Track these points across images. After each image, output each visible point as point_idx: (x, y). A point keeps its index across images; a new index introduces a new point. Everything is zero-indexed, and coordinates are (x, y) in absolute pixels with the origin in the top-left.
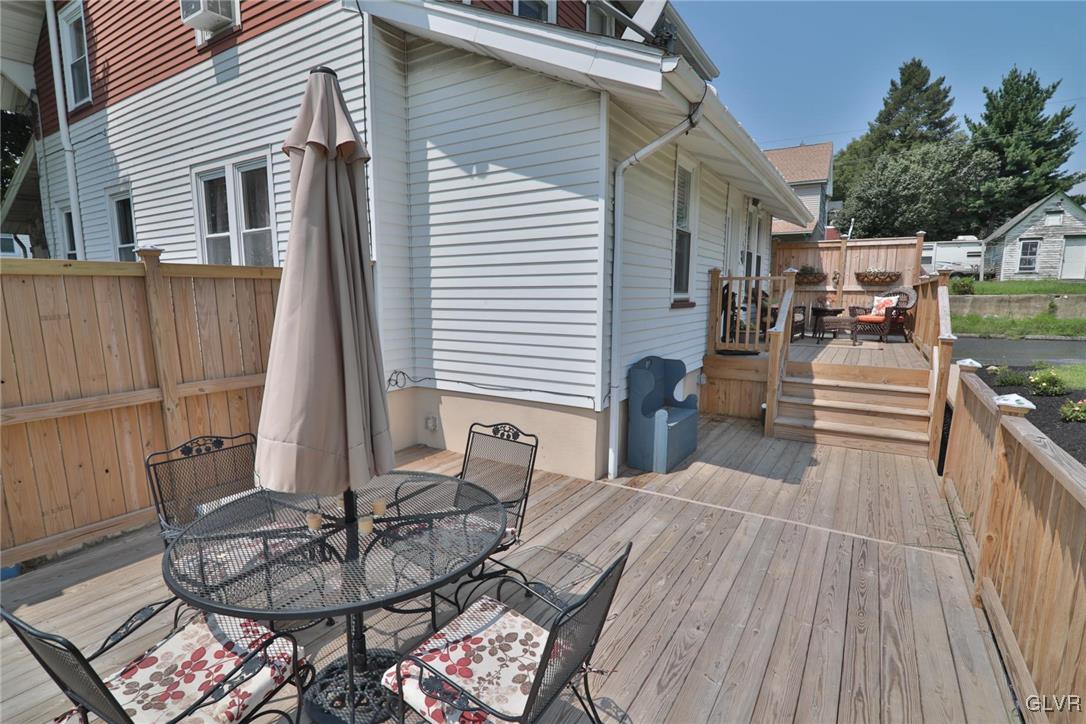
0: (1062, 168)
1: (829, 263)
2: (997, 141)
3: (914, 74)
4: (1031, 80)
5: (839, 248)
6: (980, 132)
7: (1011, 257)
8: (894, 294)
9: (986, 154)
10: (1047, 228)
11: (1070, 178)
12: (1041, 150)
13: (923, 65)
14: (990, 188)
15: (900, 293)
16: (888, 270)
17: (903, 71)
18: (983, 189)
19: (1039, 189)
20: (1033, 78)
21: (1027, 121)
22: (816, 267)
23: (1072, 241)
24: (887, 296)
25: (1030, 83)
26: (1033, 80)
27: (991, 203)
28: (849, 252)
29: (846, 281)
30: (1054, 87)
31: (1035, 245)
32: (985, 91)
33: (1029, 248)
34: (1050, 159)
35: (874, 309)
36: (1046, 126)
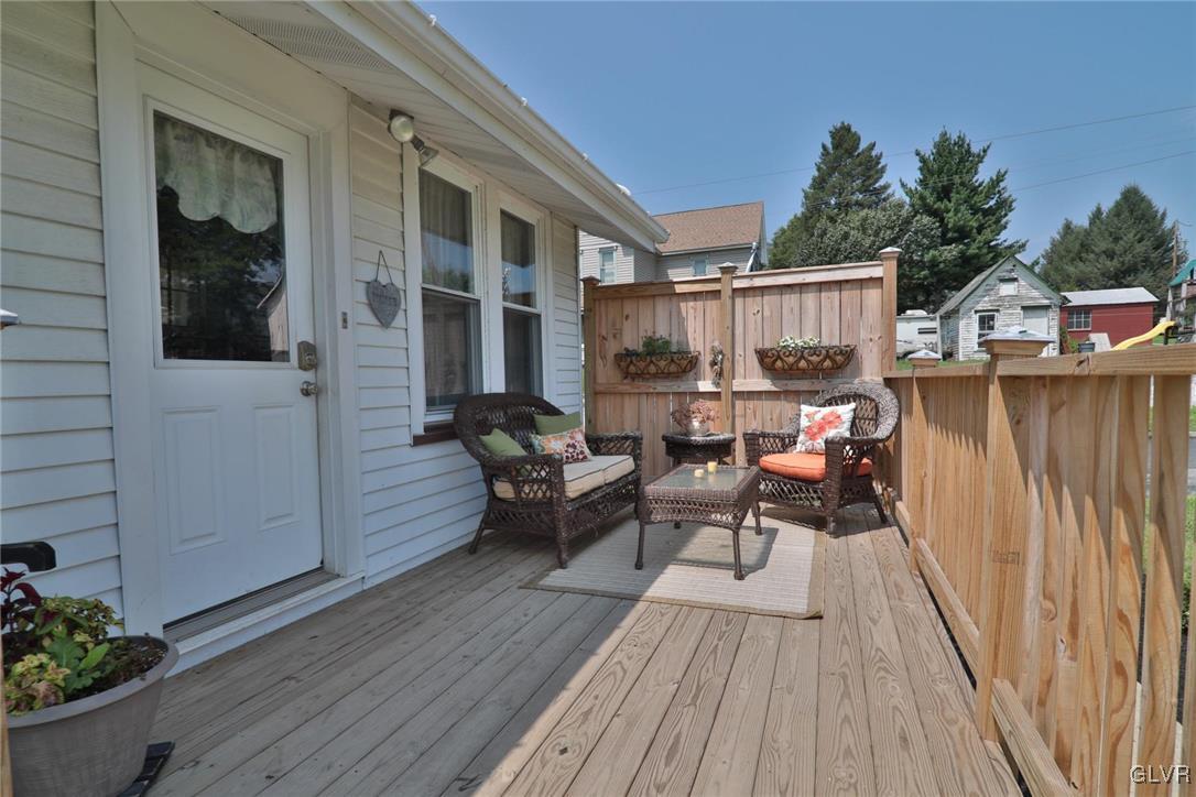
0: (1003, 236)
1: (700, 330)
2: (936, 206)
3: (844, 138)
4: (961, 142)
5: (716, 294)
6: (917, 196)
7: (968, 333)
8: (844, 399)
9: (926, 219)
10: (1002, 298)
11: (1011, 247)
12: (979, 215)
13: (853, 130)
14: (934, 256)
15: (856, 397)
16: (825, 342)
17: (833, 135)
18: (927, 258)
19: (982, 259)
20: (963, 140)
21: (962, 184)
22: (675, 339)
23: (1030, 313)
24: (829, 403)
25: (962, 146)
26: (963, 143)
27: (936, 274)
28: (739, 301)
29: (739, 369)
30: (985, 151)
31: (992, 318)
32: (918, 154)
33: (986, 322)
34: (990, 226)
35: (801, 437)
36: (982, 192)
